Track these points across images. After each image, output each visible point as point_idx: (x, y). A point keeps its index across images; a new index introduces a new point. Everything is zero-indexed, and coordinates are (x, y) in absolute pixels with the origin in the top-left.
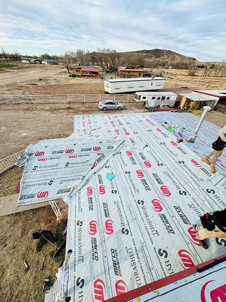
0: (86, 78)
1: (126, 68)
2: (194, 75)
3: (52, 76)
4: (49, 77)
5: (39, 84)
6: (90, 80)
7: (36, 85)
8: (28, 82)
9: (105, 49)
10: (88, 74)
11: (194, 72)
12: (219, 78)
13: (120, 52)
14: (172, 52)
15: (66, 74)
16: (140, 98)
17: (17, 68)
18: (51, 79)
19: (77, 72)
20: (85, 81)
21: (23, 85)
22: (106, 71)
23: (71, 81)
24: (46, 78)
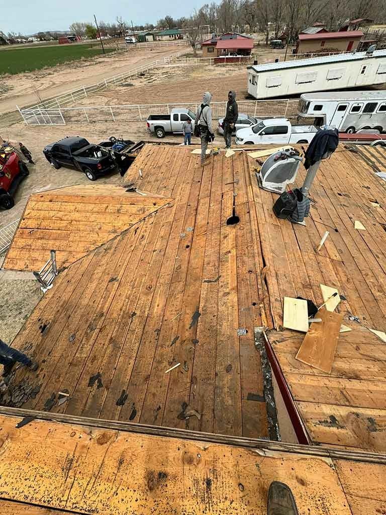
0: (224, 66)
1: (318, 32)
3: (163, 66)
4: (158, 69)
5: (137, 83)
6: (230, 70)
7: (132, 85)
8: (122, 82)
10: (229, 56)
15: (188, 59)
16: (308, 109)
17: (115, 54)
18: (160, 71)
19: (208, 51)
20: (219, 72)
21: (112, 87)
22: (272, 43)
23: (193, 75)
24: (151, 72)
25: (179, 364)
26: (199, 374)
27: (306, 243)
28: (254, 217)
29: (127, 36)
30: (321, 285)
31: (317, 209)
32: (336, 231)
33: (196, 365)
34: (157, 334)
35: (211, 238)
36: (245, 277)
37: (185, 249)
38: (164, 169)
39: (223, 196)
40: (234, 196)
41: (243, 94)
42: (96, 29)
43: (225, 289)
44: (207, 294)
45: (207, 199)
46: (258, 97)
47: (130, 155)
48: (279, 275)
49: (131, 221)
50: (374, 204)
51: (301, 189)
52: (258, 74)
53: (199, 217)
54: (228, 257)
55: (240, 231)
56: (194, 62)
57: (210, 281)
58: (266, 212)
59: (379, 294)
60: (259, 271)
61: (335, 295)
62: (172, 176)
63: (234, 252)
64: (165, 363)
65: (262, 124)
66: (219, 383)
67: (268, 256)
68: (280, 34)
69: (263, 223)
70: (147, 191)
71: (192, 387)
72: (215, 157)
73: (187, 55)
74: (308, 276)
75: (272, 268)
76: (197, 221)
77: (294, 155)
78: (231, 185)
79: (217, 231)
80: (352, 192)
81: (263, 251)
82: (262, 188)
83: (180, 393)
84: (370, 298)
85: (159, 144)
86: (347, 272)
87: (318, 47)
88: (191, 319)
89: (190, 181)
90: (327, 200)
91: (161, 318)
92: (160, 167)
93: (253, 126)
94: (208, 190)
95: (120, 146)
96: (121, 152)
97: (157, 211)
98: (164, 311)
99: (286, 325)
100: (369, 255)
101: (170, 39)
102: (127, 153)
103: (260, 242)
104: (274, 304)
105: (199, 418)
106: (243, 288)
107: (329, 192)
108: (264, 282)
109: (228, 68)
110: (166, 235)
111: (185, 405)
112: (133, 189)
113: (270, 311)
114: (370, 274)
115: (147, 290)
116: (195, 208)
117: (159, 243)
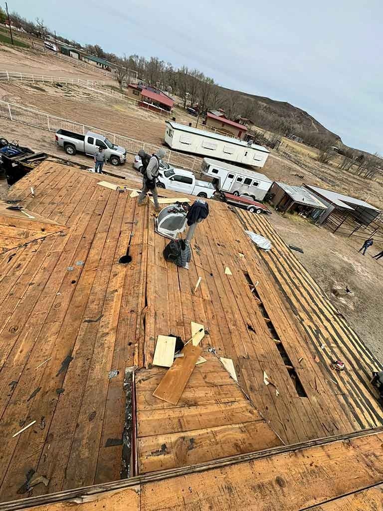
0: (146, 111)
1: (220, 116)
2: (327, 162)
3: (85, 86)
4: (79, 87)
5: (51, 91)
6: (152, 116)
7: (44, 91)
8: (31, 82)
9: (196, 71)
10: (152, 105)
11: (328, 157)
12: (360, 179)
13: (219, 85)
14: (308, 115)
15: (113, 91)
16: (208, 170)
17: (28, 51)
18: (81, 90)
19: (134, 93)
20: (142, 114)
21: (17, 82)
22: (188, 109)
23: (117, 107)
24: (70, 86)
25: (35, 421)
26: (57, 430)
27: (187, 284)
28: (145, 259)
29: (47, 41)
30: (192, 322)
31: (200, 255)
32: (212, 275)
33: (55, 419)
34: (13, 388)
35: (101, 274)
36: (126, 317)
37: (70, 285)
38: (63, 192)
39: (120, 233)
40: (131, 236)
41: (161, 141)
42: (6, 15)
43: (104, 330)
44: (84, 335)
45: (105, 234)
46: (173, 147)
47: (24, 164)
48: (158, 314)
49: (7, 245)
50: (241, 255)
51: (185, 240)
52: (174, 130)
53: (93, 252)
54: (114, 297)
55: (130, 270)
56: (119, 96)
57: (92, 321)
58: (157, 254)
59: (233, 327)
60: (140, 311)
61: (202, 330)
62: (71, 202)
63: (120, 291)
64: (16, 424)
65: (172, 171)
66: (78, 435)
67: (151, 296)
68: (195, 105)
69: (152, 265)
70: (37, 213)
71: (46, 446)
72: (121, 194)
73: (113, 88)
74: (183, 315)
75: (152, 308)
76: (90, 255)
77: (183, 211)
78: (130, 225)
79: (109, 268)
80: (228, 244)
81: (147, 293)
82: (156, 232)
83: (29, 458)
84: (226, 330)
85: (66, 162)
86: (213, 310)
87: (220, 126)
88: (60, 364)
89: (91, 213)
90: (209, 248)
91: (23, 366)
92: (59, 190)
93: (165, 170)
94: (107, 225)
95: (14, 151)
96: (12, 158)
97: (45, 237)
98: (28, 357)
99: (155, 362)
100: (232, 295)
101: (97, 66)
102: (21, 161)
103: (146, 283)
104: (148, 343)
105: (46, 485)
106: (122, 329)
107: (211, 242)
108: (142, 322)
109: (150, 114)
110: (50, 267)
111: (31, 473)
112: (17, 207)
113: (143, 350)
114: (230, 311)
115: (10, 333)
116: (90, 241)
117: (39, 275)
